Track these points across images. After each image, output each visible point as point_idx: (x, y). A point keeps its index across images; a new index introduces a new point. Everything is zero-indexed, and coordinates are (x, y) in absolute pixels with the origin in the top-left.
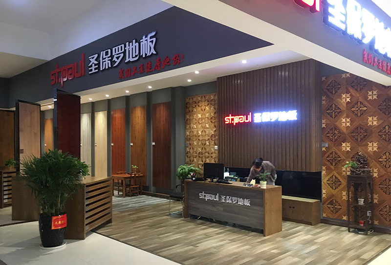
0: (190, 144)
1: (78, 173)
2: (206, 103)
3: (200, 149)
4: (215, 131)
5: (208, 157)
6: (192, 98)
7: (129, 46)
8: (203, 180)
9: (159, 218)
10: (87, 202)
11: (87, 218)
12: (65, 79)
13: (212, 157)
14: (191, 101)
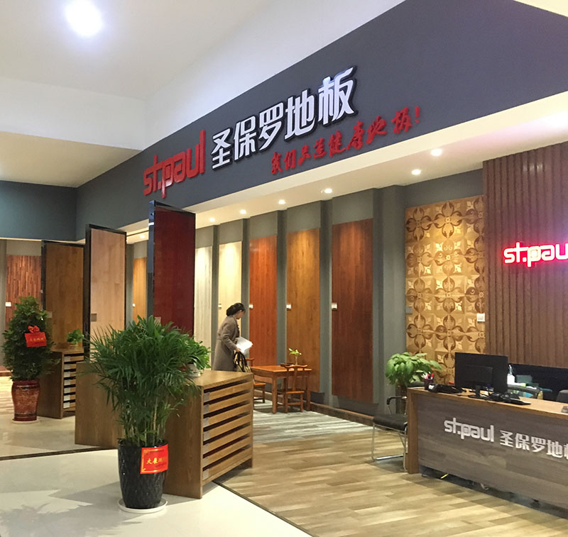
0: (417, 309)
1: (190, 363)
2: (456, 219)
3: (439, 320)
4: (477, 280)
5: (461, 338)
6: (421, 210)
7: (294, 104)
8: (454, 392)
9: (351, 468)
10: (206, 423)
11: (205, 456)
12: (169, 183)
13: (469, 338)
14: (418, 216)
